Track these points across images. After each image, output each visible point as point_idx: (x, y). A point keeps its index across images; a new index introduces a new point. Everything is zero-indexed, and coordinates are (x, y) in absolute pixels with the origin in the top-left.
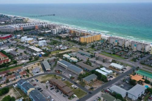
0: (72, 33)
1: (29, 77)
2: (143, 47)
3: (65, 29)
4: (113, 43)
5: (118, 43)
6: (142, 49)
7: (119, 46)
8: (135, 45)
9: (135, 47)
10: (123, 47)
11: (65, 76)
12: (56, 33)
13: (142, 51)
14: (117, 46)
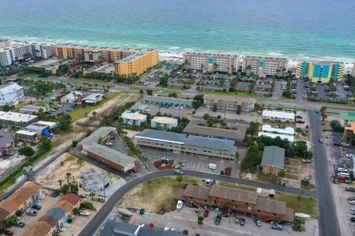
0: (65, 56)
1: (98, 210)
2: (281, 65)
3: (33, 47)
4: (202, 66)
5: (216, 65)
6: (278, 71)
7: (220, 73)
8: (261, 64)
9: (261, 68)
10: (230, 72)
11: (201, 173)
12: (10, 62)
13: (280, 75)
14: (215, 73)
